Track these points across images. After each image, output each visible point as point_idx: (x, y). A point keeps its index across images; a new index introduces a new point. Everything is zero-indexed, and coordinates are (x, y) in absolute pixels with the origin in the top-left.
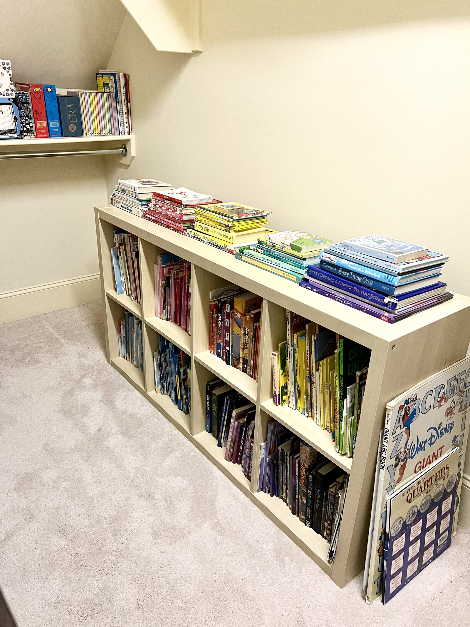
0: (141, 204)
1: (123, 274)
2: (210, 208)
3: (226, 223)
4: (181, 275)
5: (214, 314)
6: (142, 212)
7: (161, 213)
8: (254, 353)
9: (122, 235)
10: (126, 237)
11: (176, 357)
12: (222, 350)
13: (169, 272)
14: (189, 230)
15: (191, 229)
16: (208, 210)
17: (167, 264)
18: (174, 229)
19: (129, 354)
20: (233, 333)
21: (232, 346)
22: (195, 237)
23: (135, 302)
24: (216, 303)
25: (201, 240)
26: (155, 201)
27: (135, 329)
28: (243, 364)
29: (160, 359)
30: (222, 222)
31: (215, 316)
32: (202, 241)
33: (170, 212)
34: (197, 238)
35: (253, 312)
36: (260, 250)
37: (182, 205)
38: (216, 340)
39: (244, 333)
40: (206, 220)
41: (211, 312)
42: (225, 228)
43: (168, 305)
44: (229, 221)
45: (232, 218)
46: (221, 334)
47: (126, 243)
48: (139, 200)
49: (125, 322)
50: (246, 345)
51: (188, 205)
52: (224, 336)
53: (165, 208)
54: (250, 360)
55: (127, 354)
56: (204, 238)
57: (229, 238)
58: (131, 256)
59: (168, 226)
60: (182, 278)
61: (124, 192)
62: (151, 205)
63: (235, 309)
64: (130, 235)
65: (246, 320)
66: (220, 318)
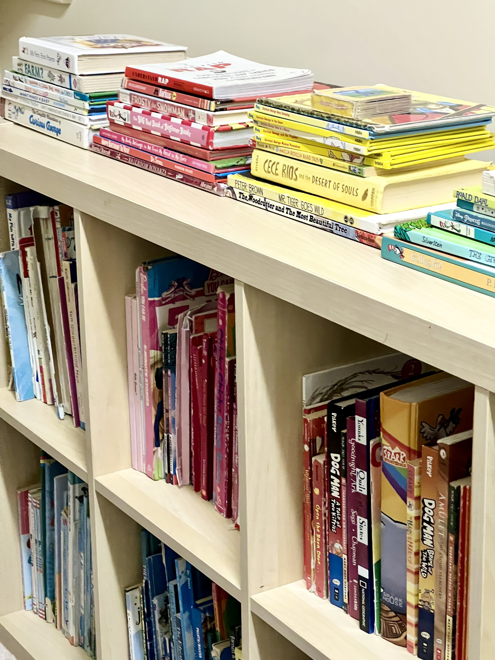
0: (88, 108)
1: (35, 335)
2: (302, 102)
3: (351, 146)
4: (210, 327)
5: (315, 454)
6: (92, 134)
7: (146, 132)
8: (455, 589)
9: (32, 209)
10: (44, 217)
11: (196, 606)
12: (345, 580)
13: (172, 321)
14: (233, 178)
15: (241, 174)
16: (293, 110)
17: (164, 295)
18: (187, 180)
19: (53, 599)
20: (380, 517)
21: (379, 563)
22: (251, 197)
23: (70, 423)
24: (324, 417)
25: (272, 206)
26: (131, 95)
27: (71, 516)
28: (420, 627)
29: (147, 616)
30: (337, 144)
31: (321, 459)
32: (274, 210)
33: (176, 126)
34: (258, 202)
35: (448, 441)
36: (463, 228)
37: (212, 99)
38: (326, 544)
39: (417, 518)
40: (285, 141)
41: (306, 448)
42: (347, 165)
43: (171, 430)
44: (359, 140)
45: (370, 129)
46: (340, 521)
47: (44, 236)
48: (82, 97)
49: (40, 494)
50: (428, 561)
51: (231, 101)
52: (352, 530)
53: (159, 116)
54: (440, 611)
55: (48, 601)
56: (281, 198)
57: (361, 193)
58: (59, 274)
59: (168, 170)
60: (212, 338)
61: (38, 73)
62: (116, 108)
63: (385, 432)
64: (56, 208)
65: (422, 470)
66: (335, 467)
